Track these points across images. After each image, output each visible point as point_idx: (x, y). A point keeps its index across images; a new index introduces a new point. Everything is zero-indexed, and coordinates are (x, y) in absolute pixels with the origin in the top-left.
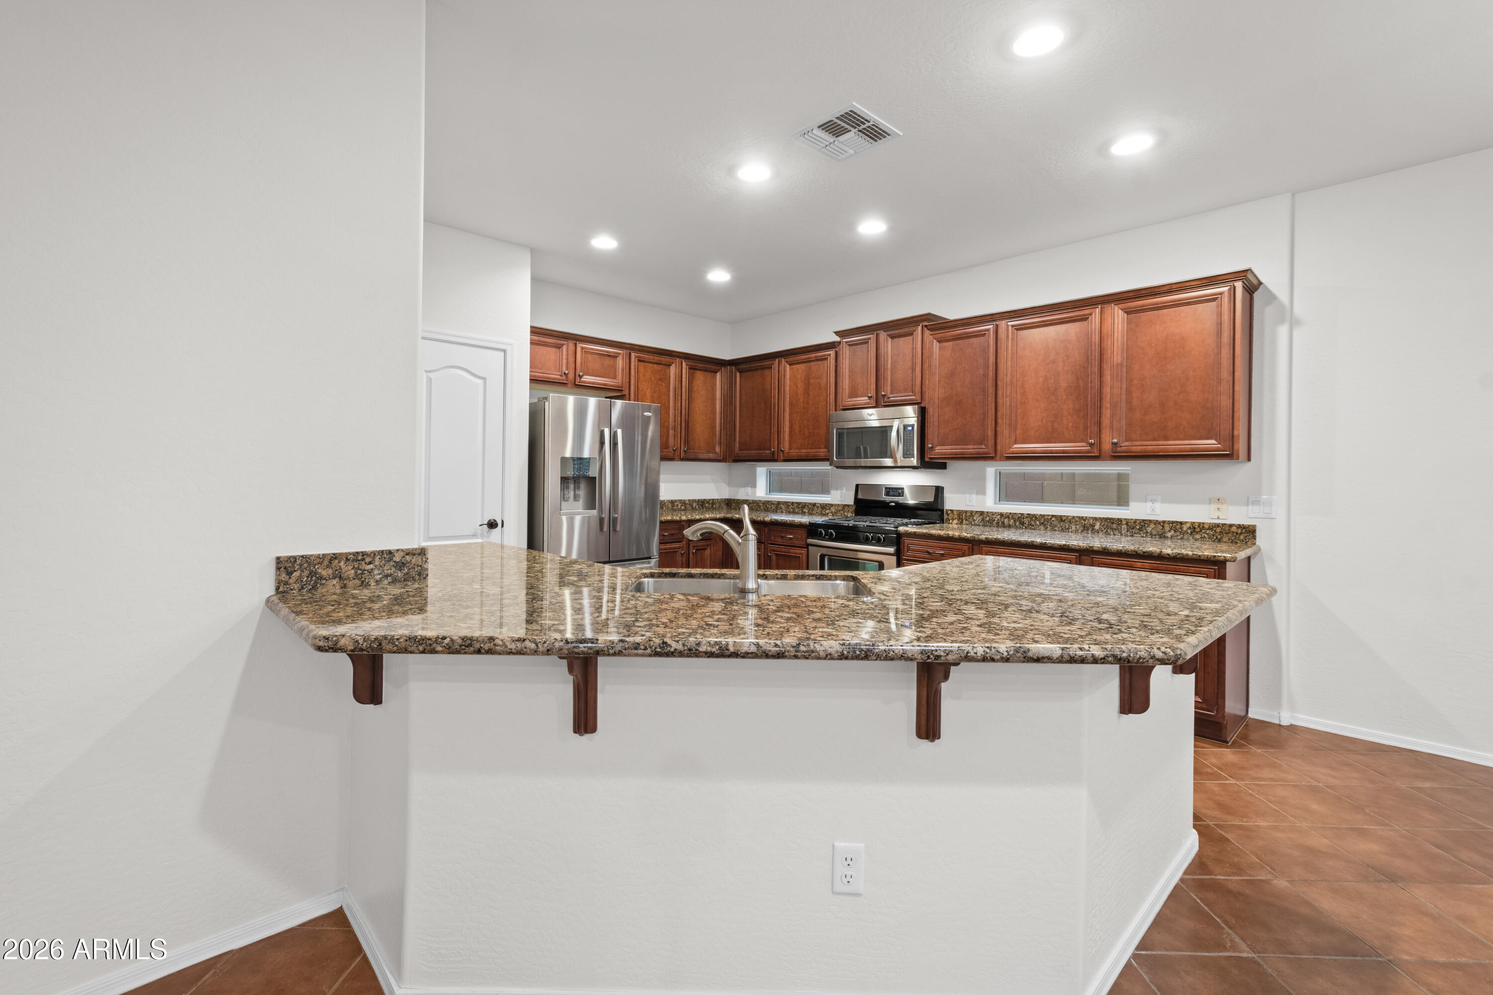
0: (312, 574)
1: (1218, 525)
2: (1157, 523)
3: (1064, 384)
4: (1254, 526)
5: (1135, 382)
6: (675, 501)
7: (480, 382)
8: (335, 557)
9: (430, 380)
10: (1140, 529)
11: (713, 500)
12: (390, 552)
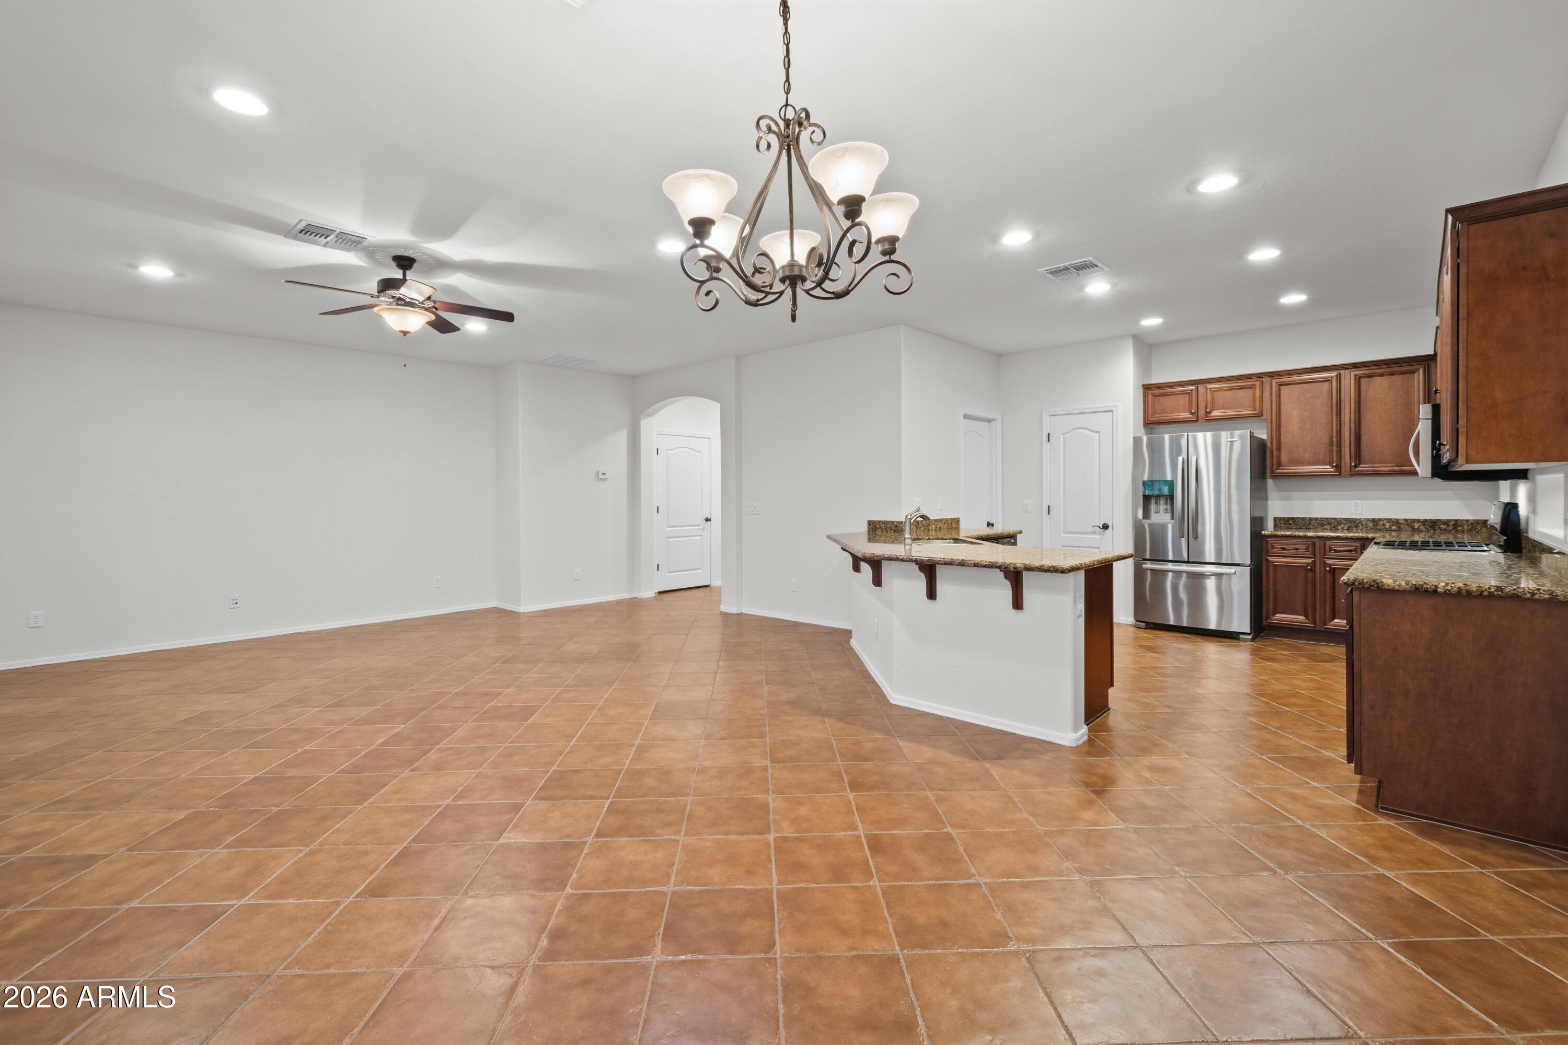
7: (1097, 434)
9: (1064, 439)
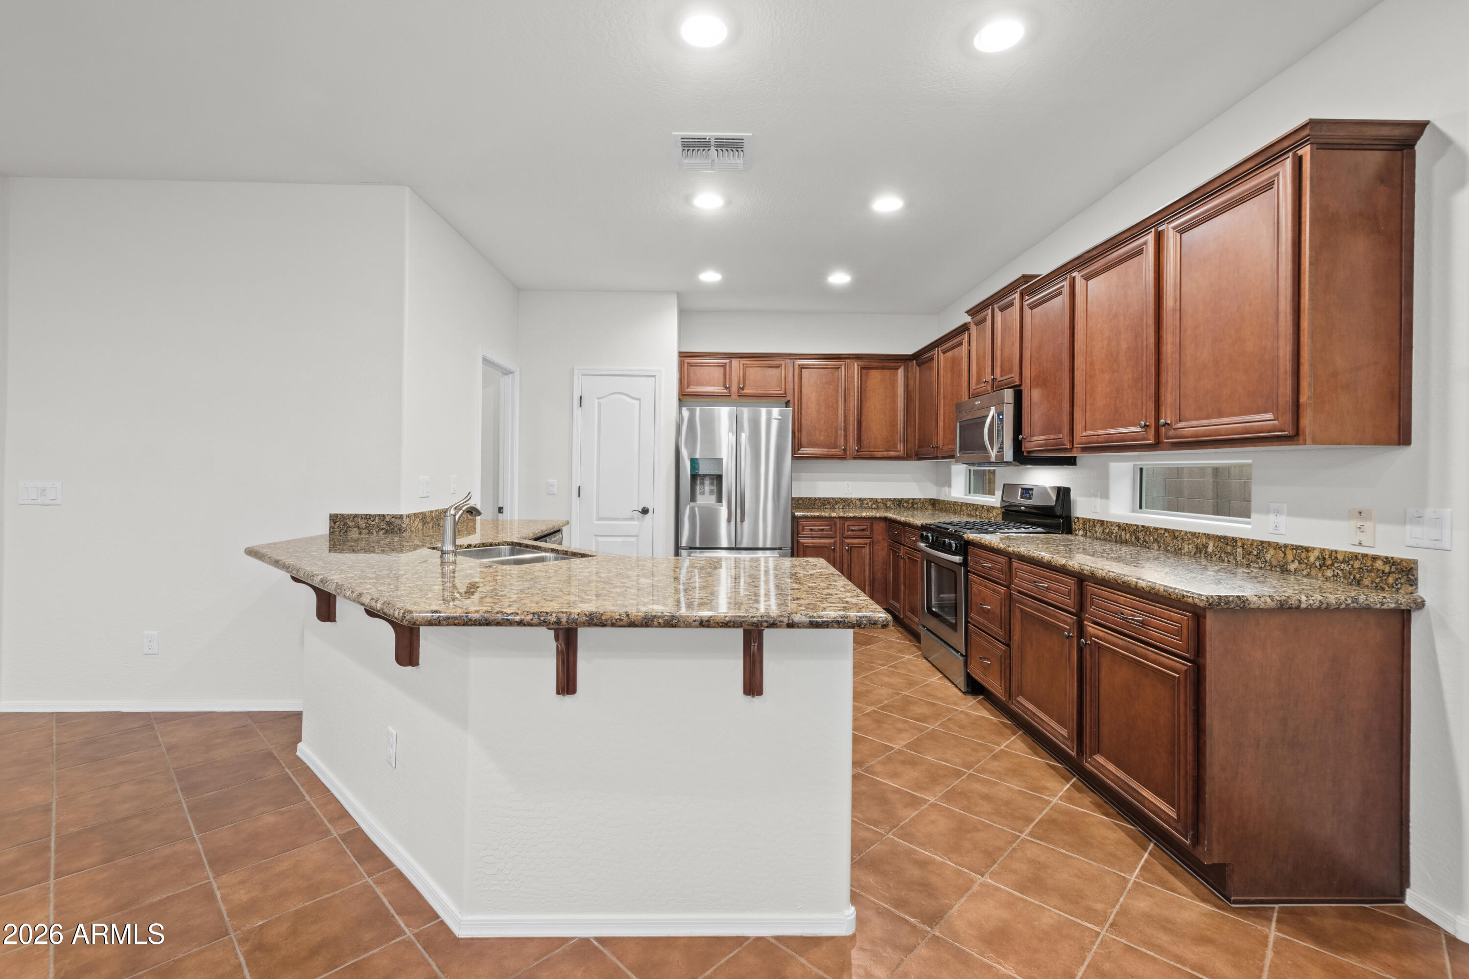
2: (1277, 546)
4: (1412, 562)
7: (637, 402)
8: (356, 516)
9: (600, 404)
10: (1258, 556)
12: (384, 516)
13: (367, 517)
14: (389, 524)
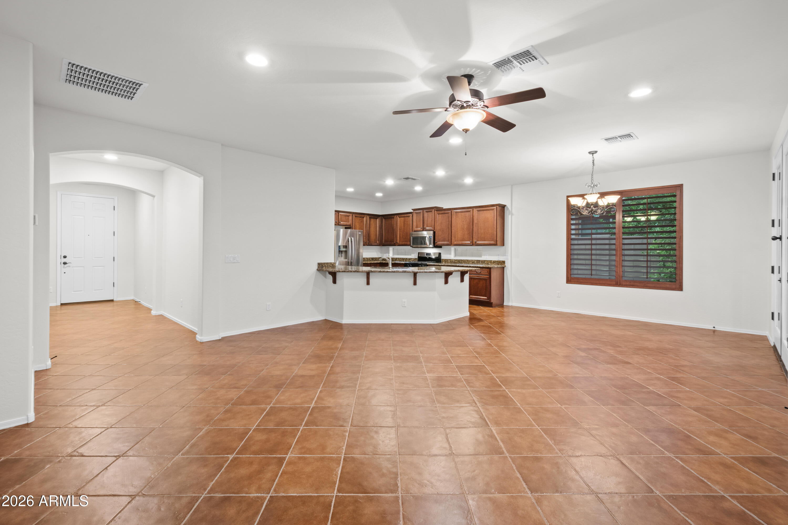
0: (322, 265)
1: (498, 261)
2: (487, 261)
3: (465, 227)
4: (505, 261)
5: (479, 227)
6: (365, 258)
8: (325, 263)
10: (484, 263)
11: (376, 258)
12: (331, 263)
13: (327, 263)
14: (333, 265)
